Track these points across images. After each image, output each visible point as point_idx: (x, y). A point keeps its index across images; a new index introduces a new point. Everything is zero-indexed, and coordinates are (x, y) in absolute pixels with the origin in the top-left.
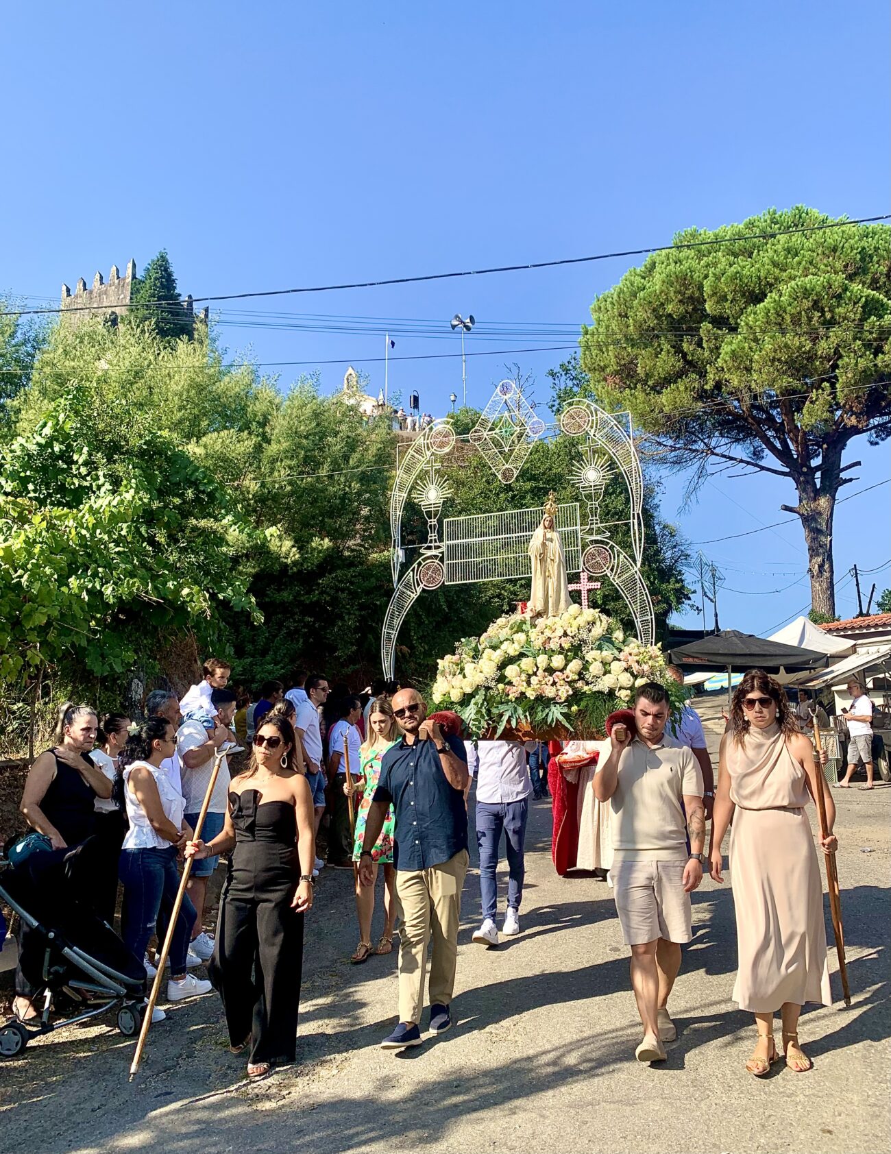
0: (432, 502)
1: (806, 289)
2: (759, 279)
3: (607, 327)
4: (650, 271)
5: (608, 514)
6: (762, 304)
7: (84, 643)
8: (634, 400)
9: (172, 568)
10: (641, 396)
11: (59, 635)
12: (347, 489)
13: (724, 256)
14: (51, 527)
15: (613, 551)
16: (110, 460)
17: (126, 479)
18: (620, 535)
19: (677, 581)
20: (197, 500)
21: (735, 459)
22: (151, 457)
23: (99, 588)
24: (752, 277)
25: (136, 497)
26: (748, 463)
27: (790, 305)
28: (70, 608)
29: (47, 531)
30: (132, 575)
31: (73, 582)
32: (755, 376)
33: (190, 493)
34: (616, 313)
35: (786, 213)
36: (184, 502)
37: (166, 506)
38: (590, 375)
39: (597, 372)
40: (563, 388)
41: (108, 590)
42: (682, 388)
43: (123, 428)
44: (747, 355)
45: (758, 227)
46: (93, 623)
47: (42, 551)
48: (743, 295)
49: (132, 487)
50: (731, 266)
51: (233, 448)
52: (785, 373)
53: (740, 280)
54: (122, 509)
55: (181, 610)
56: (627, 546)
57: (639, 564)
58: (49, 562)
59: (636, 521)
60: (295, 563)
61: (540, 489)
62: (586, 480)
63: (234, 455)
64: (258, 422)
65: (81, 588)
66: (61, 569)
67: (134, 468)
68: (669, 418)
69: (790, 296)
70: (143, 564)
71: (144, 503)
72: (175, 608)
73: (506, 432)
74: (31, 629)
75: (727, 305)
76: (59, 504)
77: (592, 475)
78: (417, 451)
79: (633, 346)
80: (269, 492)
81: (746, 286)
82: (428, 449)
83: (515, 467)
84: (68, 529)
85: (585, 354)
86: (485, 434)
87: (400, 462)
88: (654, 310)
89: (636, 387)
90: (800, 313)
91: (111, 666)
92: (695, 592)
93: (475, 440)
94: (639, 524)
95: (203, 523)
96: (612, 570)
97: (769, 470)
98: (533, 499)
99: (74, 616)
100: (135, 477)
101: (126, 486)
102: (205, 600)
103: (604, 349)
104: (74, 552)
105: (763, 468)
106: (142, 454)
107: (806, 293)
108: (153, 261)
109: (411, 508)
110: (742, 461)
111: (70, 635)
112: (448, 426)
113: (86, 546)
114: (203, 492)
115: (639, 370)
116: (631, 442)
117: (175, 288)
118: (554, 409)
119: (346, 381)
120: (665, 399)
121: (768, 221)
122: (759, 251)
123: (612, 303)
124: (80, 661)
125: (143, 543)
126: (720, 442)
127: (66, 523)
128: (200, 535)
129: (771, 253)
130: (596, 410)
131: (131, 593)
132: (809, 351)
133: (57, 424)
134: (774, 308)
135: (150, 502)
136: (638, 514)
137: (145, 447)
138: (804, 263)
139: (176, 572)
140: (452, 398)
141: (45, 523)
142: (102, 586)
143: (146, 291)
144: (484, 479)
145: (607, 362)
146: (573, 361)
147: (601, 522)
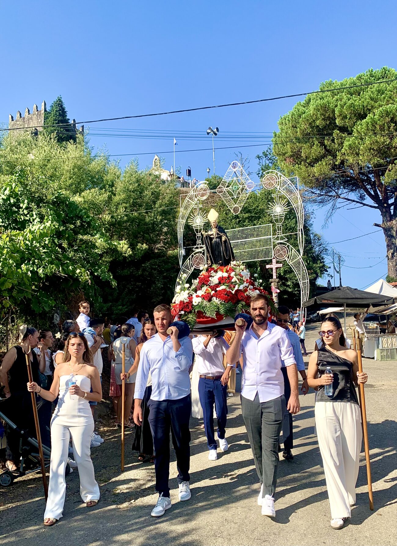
0: (198, 224)
1: (387, 112)
2: (364, 106)
3: (286, 133)
4: (308, 103)
5: (287, 229)
6: (365, 120)
7: (30, 297)
8: (300, 170)
9: (70, 259)
10: (304, 168)
11: (18, 293)
12: (155, 220)
13: (346, 95)
14: (11, 240)
15: (289, 248)
16: (39, 206)
17: (47, 216)
18: (292, 240)
19: (321, 262)
20: (82, 226)
21: (351, 200)
22: (58, 205)
23: (36, 270)
24: (360, 106)
25: (52, 225)
26: (357, 202)
27: (379, 120)
28: (22, 279)
29: (10, 242)
30: (51, 263)
31: (23, 267)
32: (361, 158)
33: (78, 223)
34: (291, 126)
35: (378, 71)
36: (76, 227)
37: (66, 229)
38: (278, 158)
39: (281, 156)
40: (264, 164)
41: (40, 271)
42: (324, 164)
43: (44, 190)
44: (357, 147)
45: (363, 79)
46: (33, 287)
47: (8, 252)
48: (355, 115)
49: (49, 220)
50: (349, 100)
51: (97, 198)
52: (376, 156)
53: (354, 108)
54: (45, 231)
55: (76, 280)
56: (296, 245)
57: (302, 254)
58: (11, 257)
59: (300, 233)
60: (130, 256)
61: (252, 217)
62: (275, 212)
63: (98, 201)
64: (109, 185)
65: (28, 270)
66: (17, 261)
67: (50, 210)
68: (317, 180)
69: (379, 116)
70: (57, 258)
71: (55, 227)
72: (73, 279)
73: (235, 188)
74: (4, 290)
75: (347, 120)
76: (14, 229)
77: (278, 210)
78: (190, 198)
79: (299, 143)
80: (116, 220)
81: (357, 110)
82: (196, 197)
83: (239, 206)
84: (19, 241)
85: (275, 147)
86: (225, 189)
87: (182, 204)
88: (310, 124)
89: (301, 164)
90: (384, 124)
91: (43, 308)
92: (330, 268)
93: (220, 192)
94: (302, 234)
95: (85, 237)
96: (288, 257)
97: (367, 205)
98: (249, 222)
99: (25, 284)
100: (51, 215)
101: (47, 219)
102: (88, 275)
103: (285, 144)
104: (23, 252)
105: (364, 205)
106: (54, 203)
107: (388, 114)
108: (54, 102)
109: (188, 227)
110: (354, 201)
111: (23, 293)
112: (206, 185)
113: (28, 249)
114: (85, 222)
115: (303, 155)
116: (298, 192)
117: (66, 116)
118: (260, 175)
119: (154, 163)
120: (316, 170)
121: (369, 76)
122: (363, 92)
123: (289, 120)
124: (28, 305)
125: (56, 247)
126: (343, 192)
127: (19, 238)
128: (84, 243)
129: (370, 93)
130: (281, 176)
131: (51, 272)
132: (389, 144)
133: (12, 188)
134: (371, 122)
135: (59, 227)
136: (301, 229)
137: (55, 200)
138: (387, 98)
139: (73, 262)
140: (208, 170)
141: (8, 238)
142: (37, 269)
143: (51, 118)
144: (224, 212)
145: (286, 151)
146: (269, 150)
147: (283, 234)
